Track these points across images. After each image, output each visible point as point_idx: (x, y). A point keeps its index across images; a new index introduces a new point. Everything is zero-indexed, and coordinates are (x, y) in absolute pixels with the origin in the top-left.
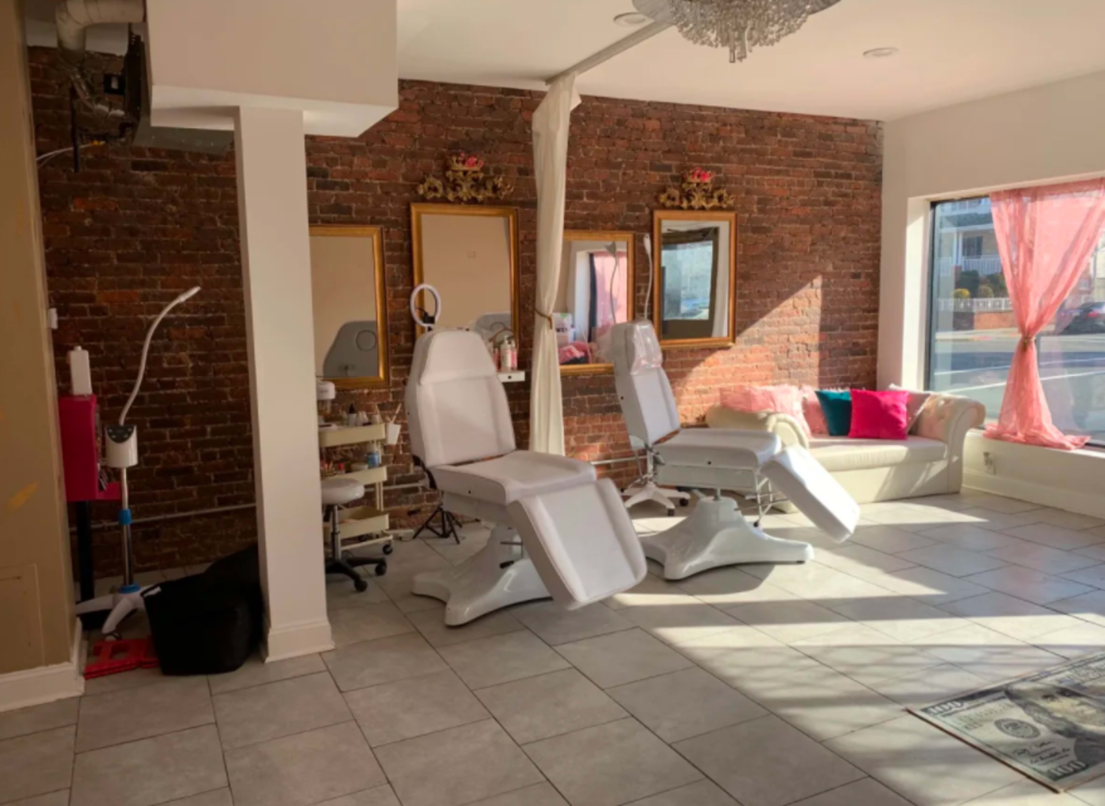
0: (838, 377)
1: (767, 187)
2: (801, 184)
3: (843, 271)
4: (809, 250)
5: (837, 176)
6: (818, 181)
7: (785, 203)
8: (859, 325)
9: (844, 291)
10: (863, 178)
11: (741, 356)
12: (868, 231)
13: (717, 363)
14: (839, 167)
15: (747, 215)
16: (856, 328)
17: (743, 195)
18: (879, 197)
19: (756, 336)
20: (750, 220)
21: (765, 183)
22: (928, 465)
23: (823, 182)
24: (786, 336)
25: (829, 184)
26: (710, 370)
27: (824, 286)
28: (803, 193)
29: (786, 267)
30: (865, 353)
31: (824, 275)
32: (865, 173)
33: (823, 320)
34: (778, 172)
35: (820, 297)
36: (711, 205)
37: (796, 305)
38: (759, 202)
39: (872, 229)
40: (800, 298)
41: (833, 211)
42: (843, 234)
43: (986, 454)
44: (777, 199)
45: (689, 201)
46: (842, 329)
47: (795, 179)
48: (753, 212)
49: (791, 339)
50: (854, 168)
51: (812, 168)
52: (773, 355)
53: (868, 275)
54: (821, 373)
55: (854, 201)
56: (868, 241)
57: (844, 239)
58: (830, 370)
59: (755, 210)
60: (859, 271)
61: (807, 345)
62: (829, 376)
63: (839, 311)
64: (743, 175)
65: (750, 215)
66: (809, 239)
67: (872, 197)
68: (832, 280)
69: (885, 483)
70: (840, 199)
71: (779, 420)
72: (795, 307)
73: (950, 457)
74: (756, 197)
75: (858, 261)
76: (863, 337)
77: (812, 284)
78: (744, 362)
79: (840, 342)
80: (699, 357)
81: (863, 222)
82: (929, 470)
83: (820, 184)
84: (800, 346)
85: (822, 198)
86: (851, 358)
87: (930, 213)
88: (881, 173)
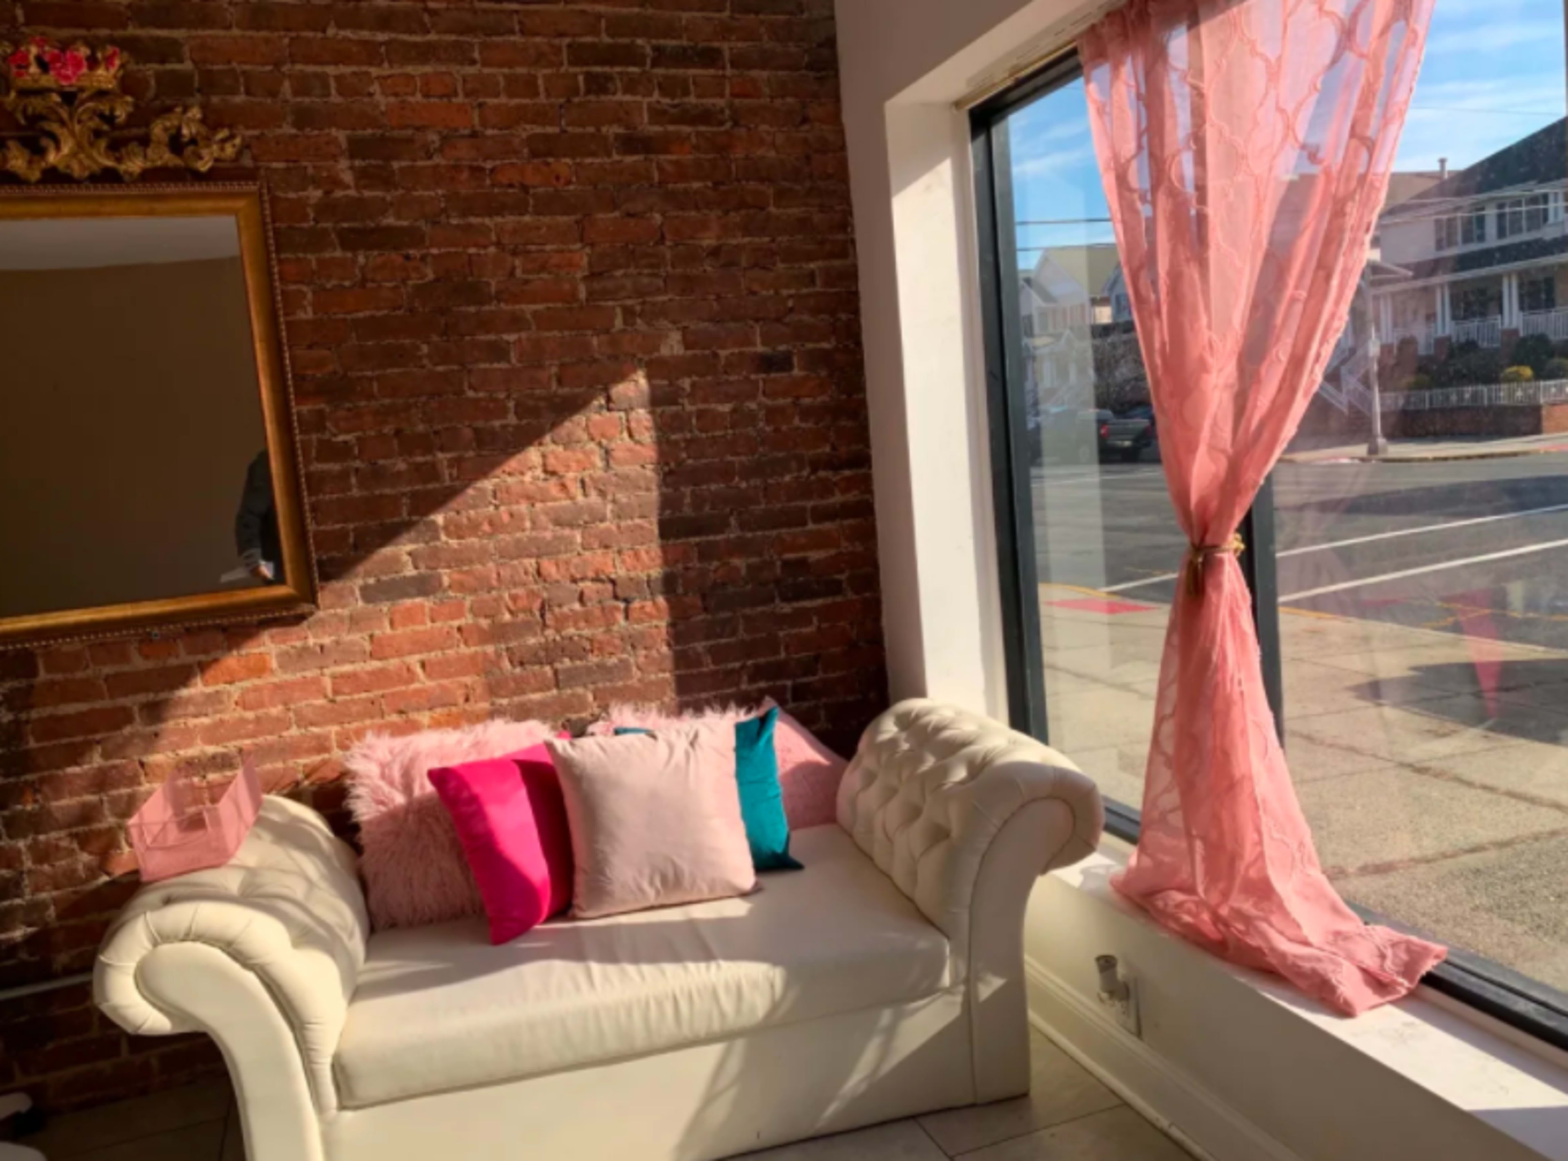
0: (743, 667)
1: (382, 101)
2: (514, 86)
3: (723, 353)
4: (582, 294)
5: (661, 57)
6: (589, 76)
7: (464, 152)
8: (803, 509)
9: (734, 411)
10: (765, 61)
11: (358, 638)
12: (803, 224)
13: (260, 668)
14: (670, 31)
15: (315, 194)
16: (797, 519)
17: (288, 130)
18: (835, 118)
19: (410, 571)
20: (326, 209)
21: (375, 88)
22: (886, 1016)
23: (609, 78)
24: (530, 563)
25: (631, 87)
26: (235, 690)
27: (655, 401)
28: (540, 116)
29: (499, 352)
30: (835, 588)
31: (654, 369)
32: (768, 44)
33: (666, 503)
34: (425, 53)
35: (647, 437)
36: (134, 165)
37: (552, 462)
38: (356, 148)
39: (817, 218)
40: (568, 443)
41: (661, 169)
42: (708, 241)
43: (1106, 963)
44: (433, 137)
45: (37, 151)
46: (743, 526)
47: (499, 73)
48: (337, 183)
49: (549, 567)
50: (725, 31)
51: (562, 35)
52: (484, 623)
53: (815, 360)
54: (682, 660)
55: (742, 131)
56: (810, 257)
57: (715, 252)
58: (710, 650)
59: (348, 177)
60: (782, 348)
61: (613, 582)
62: (709, 667)
63: (725, 473)
64: (277, 65)
65: (327, 193)
66: (583, 257)
67: (805, 120)
68: (686, 383)
69: (710, 1099)
70: (686, 129)
71: (160, 938)
72: (550, 473)
73: (970, 982)
74: (341, 135)
75: (778, 320)
76: (820, 541)
77: (609, 399)
78: (372, 656)
79: (739, 562)
80: (182, 657)
81: (781, 196)
82: (891, 1032)
83: (598, 85)
84: (587, 586)
85: (612, 130)
86: (787, 608)
87: (972, 151)
88: (831, 43)
